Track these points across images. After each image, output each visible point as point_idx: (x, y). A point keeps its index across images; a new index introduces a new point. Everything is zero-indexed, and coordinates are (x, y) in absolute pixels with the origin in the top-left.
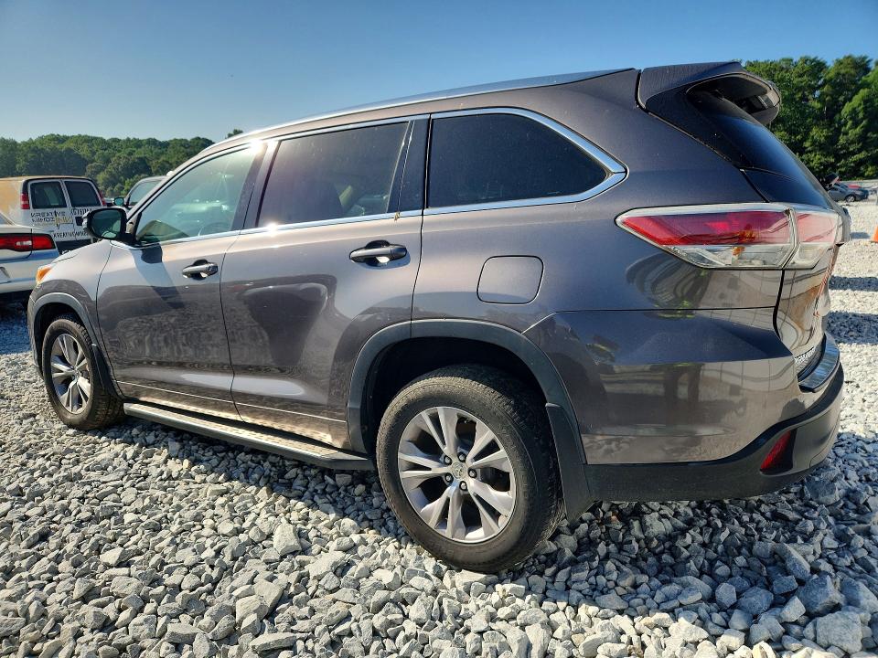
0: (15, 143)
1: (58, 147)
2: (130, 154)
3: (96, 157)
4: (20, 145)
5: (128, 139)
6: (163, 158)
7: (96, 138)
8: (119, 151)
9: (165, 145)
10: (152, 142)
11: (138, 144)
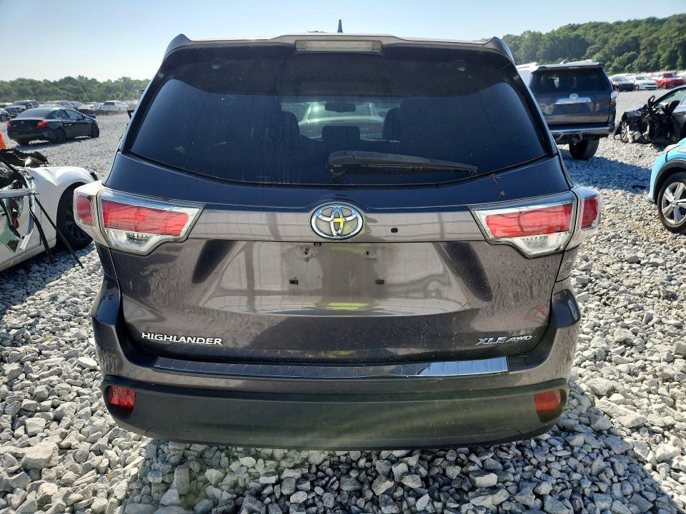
0: (540, 35)
1: (570, 34)
2: (626, 34)
3: (597, 40)
4: (544, 36)
5: (629, 22)
6: (655, 35)
7: (602, 23)
8: (618, 33)
9: (662, 22)
10: (652, 21)
11: (637, 24)
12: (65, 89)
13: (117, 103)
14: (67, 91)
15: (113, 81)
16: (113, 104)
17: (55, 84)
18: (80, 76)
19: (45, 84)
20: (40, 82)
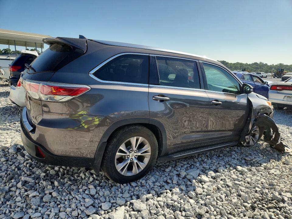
12: (252, 67)
13: (262, 73)
14: (253, 68)
15: (275, 65)
16: (260, 73)
17: (250, 65)
18: (261, 62)
19: (246, 65)
20: (244, 64)
